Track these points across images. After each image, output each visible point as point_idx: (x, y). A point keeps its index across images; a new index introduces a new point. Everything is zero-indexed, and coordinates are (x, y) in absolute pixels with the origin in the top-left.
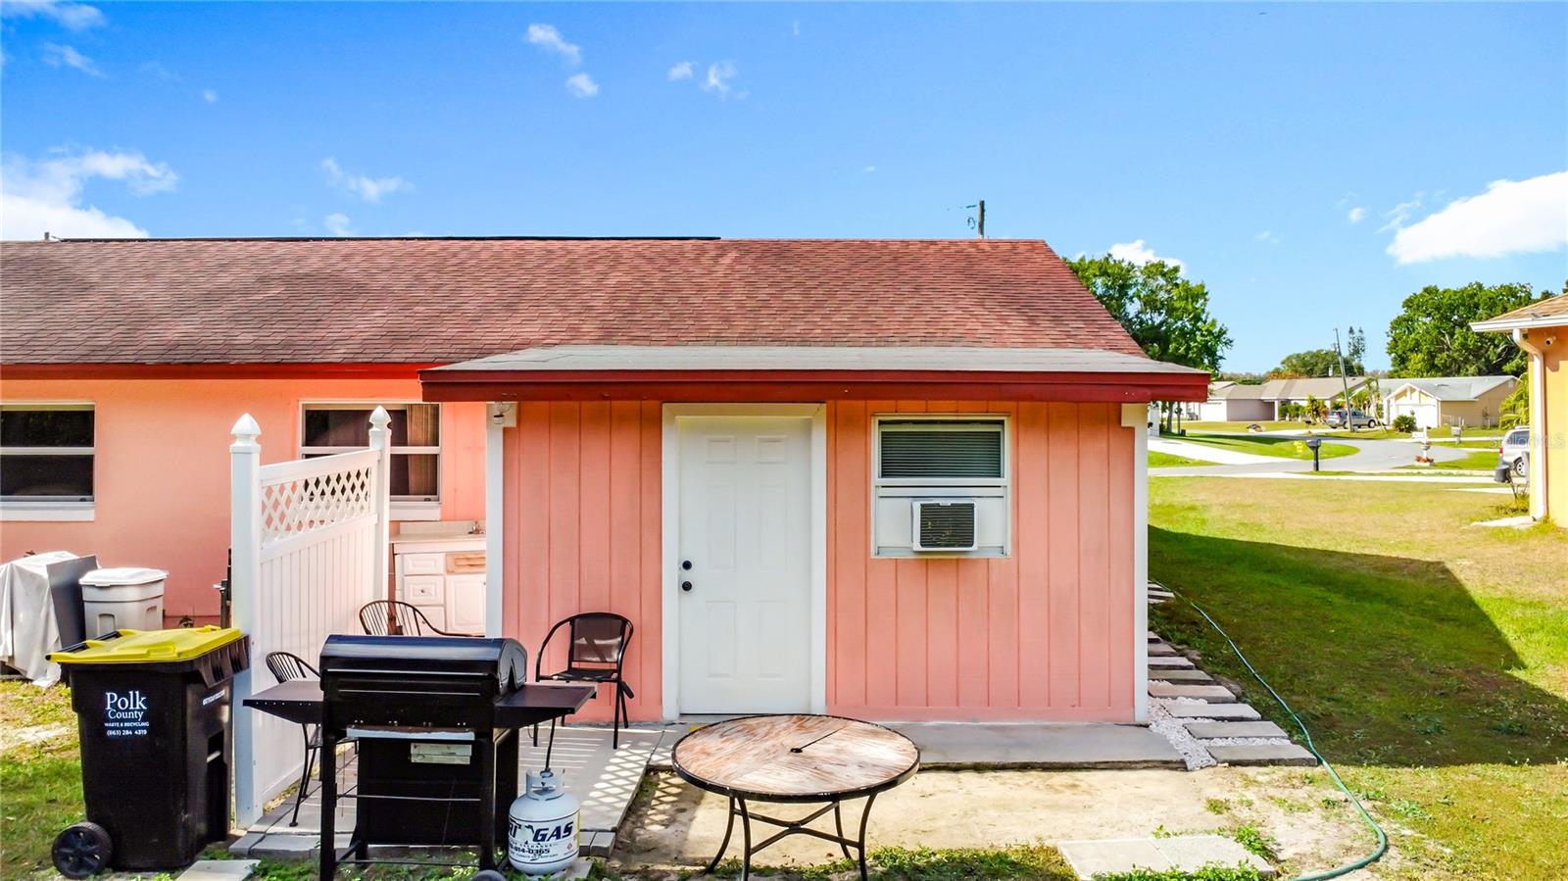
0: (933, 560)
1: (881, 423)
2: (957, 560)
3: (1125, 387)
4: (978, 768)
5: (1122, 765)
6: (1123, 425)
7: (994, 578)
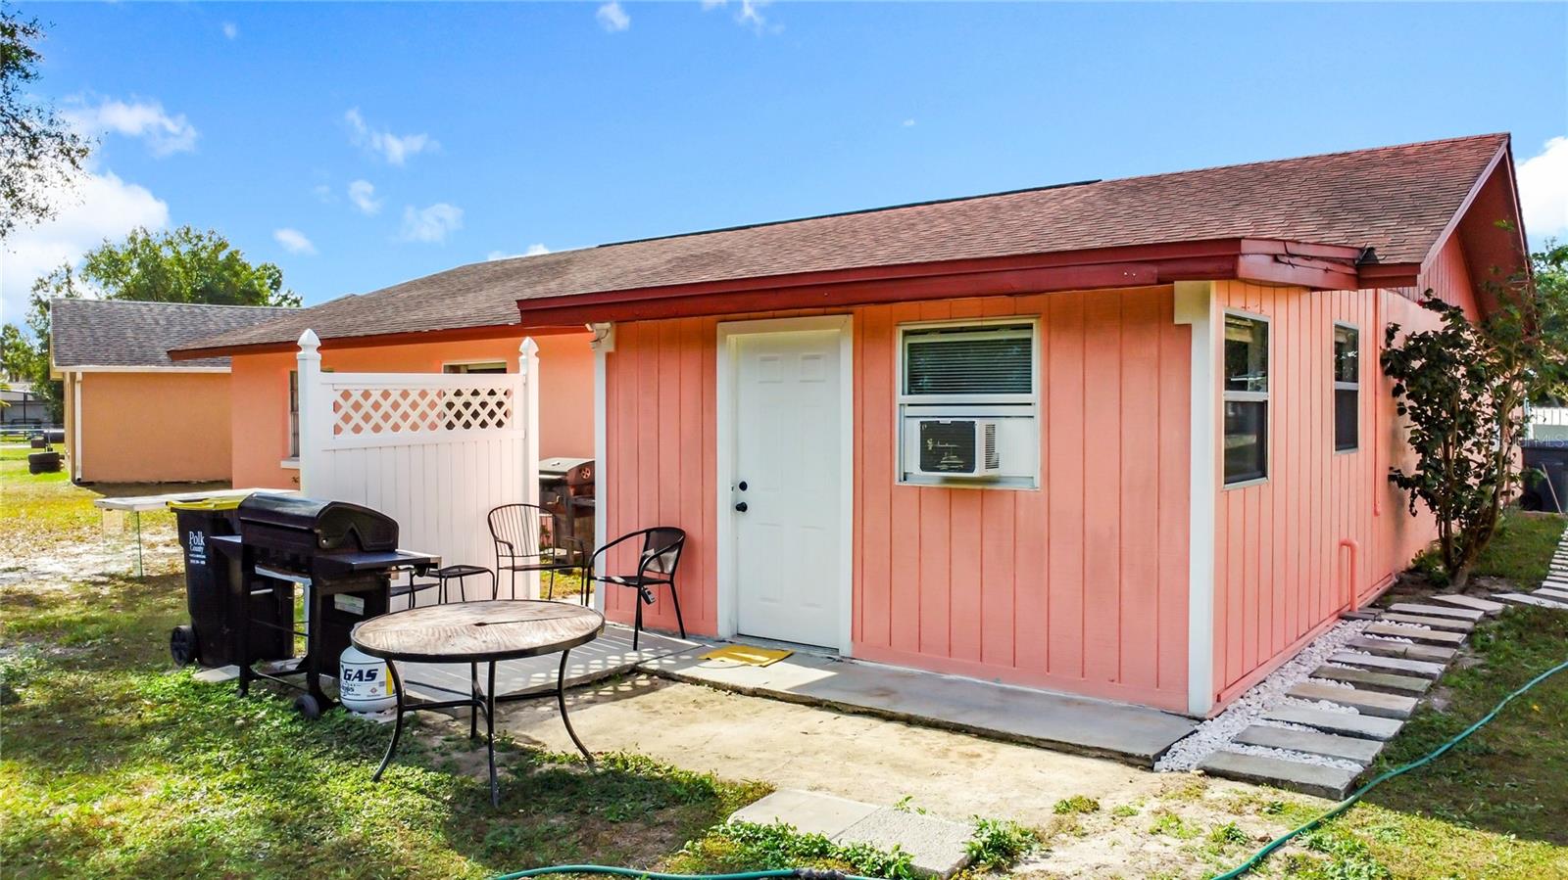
0: (956, 489)
1: (906, 333)
2: (982, 491)
3: (1124, 265)
4: (910, 721)
5: (1070, 748)
6: (1176, 322)
7: (1021, 513)
